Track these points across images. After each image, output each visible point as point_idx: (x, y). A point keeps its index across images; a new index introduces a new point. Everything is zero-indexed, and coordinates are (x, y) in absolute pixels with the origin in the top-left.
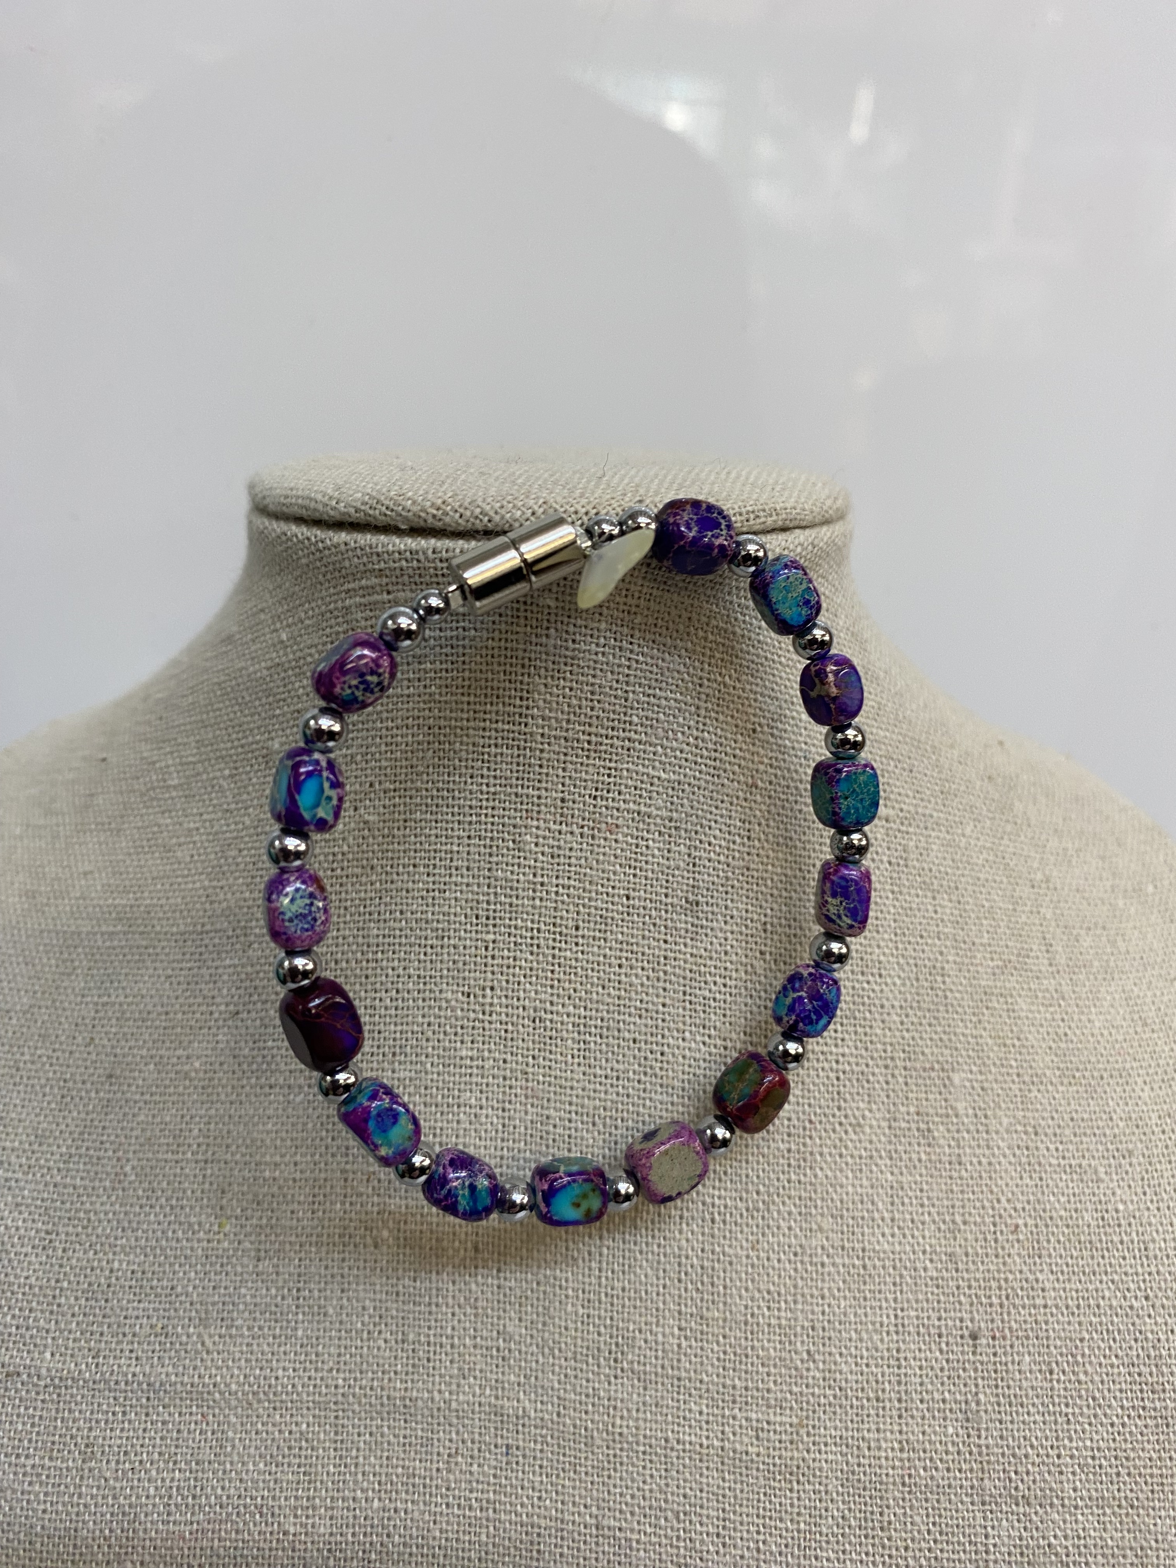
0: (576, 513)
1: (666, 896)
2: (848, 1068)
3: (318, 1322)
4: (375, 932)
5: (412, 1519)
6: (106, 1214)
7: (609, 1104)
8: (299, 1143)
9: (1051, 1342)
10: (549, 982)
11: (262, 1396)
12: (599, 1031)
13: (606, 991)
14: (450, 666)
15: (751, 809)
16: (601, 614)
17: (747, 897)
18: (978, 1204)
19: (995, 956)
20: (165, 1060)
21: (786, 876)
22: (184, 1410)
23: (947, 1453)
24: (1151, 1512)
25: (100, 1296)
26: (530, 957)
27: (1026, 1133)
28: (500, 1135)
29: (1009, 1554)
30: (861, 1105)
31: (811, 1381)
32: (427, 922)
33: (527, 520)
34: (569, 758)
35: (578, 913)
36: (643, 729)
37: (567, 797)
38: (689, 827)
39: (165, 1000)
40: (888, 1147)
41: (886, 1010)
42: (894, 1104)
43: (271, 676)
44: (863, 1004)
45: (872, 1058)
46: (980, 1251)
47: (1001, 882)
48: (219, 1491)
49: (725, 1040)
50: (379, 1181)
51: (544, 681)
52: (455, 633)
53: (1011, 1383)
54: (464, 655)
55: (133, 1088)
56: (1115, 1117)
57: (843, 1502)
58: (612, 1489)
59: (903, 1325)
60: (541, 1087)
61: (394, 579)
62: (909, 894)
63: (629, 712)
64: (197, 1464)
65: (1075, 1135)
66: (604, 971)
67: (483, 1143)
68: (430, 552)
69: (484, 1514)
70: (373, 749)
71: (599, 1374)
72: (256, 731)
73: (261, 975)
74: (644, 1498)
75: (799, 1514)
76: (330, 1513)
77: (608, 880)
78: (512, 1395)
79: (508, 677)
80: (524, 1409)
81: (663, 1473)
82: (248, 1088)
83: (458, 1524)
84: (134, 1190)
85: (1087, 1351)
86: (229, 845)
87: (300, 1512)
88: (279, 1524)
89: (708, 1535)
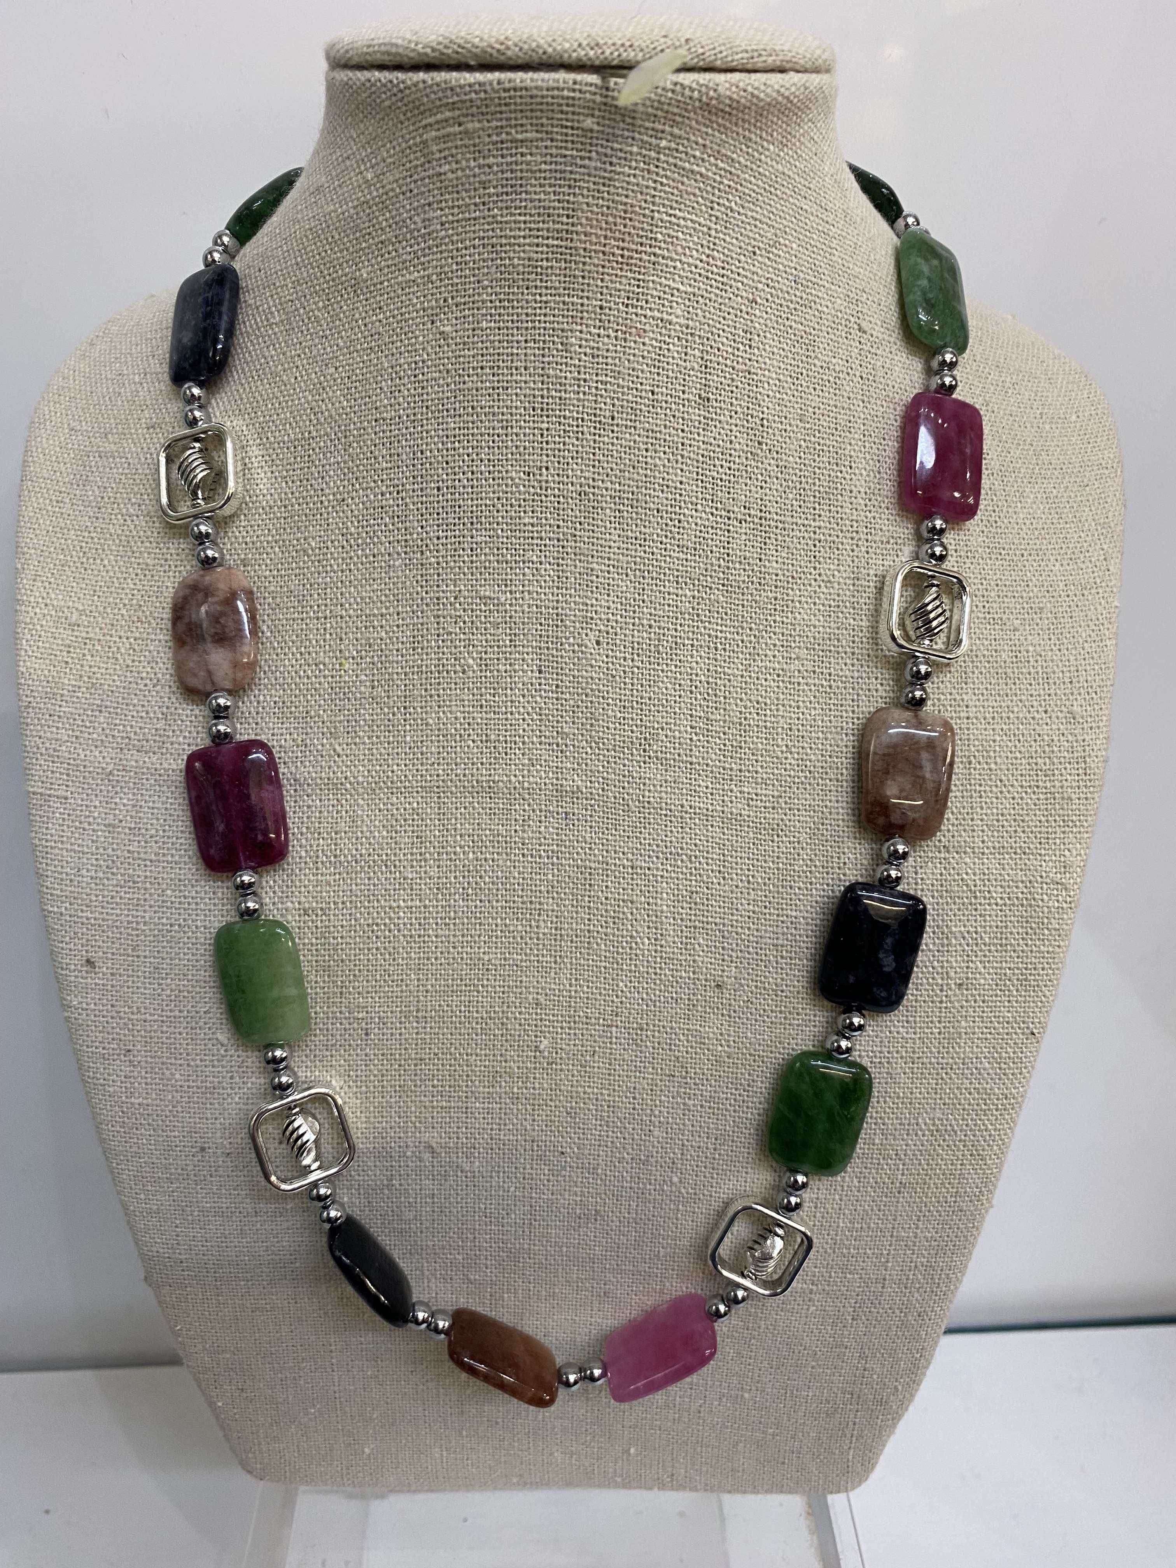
0: (614, 44)
1: (684, 392)
2: (823, 538)
3: (422, 730)
4: (452, 425)
5: (497, 865)
7: (638, 560)
10: (591, 463)
11: (382, 784)
12: (630, 502)
13: (636, 470)
14: (510, 190)
15: (752, 321)
17: (749, 397)
20: (287, 542)
22: (322, 799)
24: (1039, 857)
26: (576, 442)
28: (556, 584)
30: (832, 567)
31: (788, 767)
32: (494, 414)
34: (606, 270)
35: (613, 405)
36: (666, 246)
37: (605, 304)
38: (702, 334)
39: (283, 496)
40: (852, 600)
43: (358, 213)
44: (837, 489)
45: (841, 531)
48: (354, 852)
49: (728, 512)
50: (464, 623)
51: (586, 200)
52: (514, 159)
54: (521, 178)
56: (1030, 584)
57: (811, 850)
58: (642, 841)
60: (586, 546)
61: (464, 111)
63: (655, 229)
64: (336, 834)
66: (634, 454)
68: (495, 83)
69: (550, 861)
70: (446, 269)
71: (632, 760)
74: (666, 847)
75: (778, 858)
77: (637, 377)
78: (568, 777)
79: (557, 197)
80: (578, 787)
81: (680, 830)
82: (355, 558)
83: (532, 868)
85: (997, 748)
87: (415, 863)
88: (400, 872)
89: (712, 872)
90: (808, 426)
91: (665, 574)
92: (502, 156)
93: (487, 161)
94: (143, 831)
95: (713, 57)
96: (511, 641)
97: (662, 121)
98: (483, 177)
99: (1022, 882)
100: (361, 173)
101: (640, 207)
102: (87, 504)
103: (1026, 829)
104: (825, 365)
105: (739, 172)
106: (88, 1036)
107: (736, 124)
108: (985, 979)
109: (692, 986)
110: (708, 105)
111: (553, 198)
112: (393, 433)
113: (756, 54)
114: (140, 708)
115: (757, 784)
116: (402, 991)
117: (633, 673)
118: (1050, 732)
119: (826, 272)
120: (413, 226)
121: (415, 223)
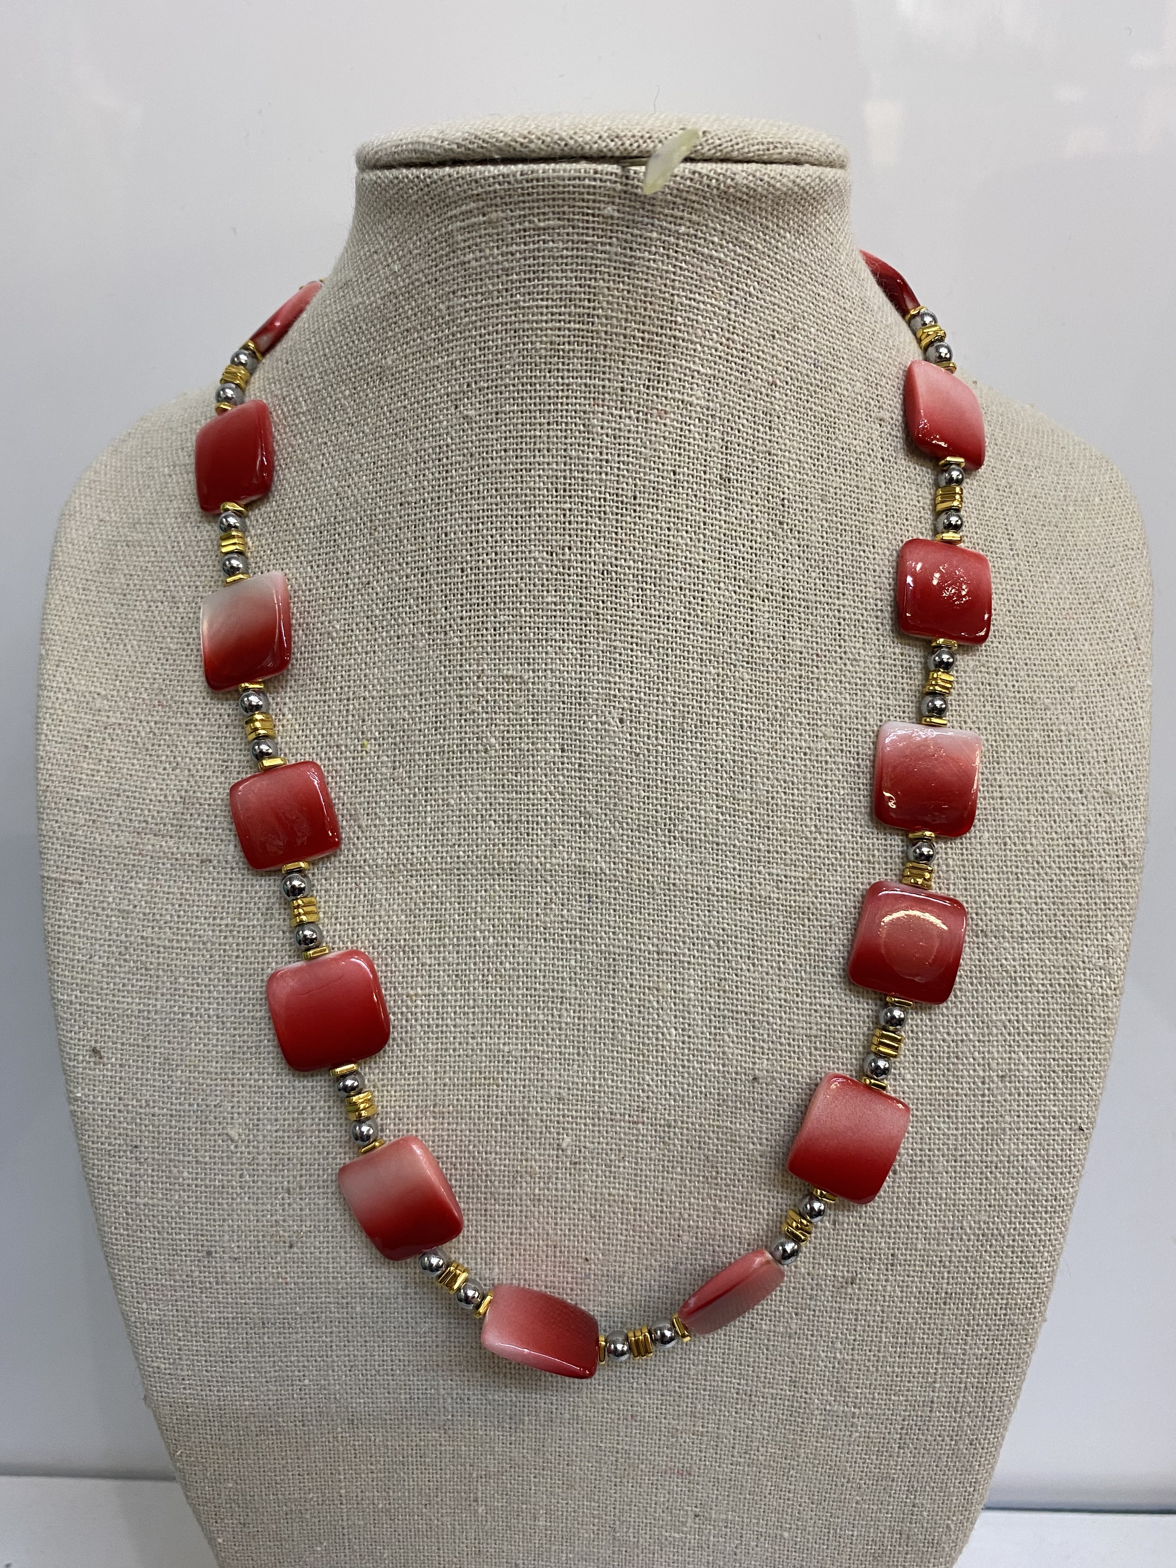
0: (633, 136)
1: (705, 473)
2: (847, 616)
3: (443, 811)
4: (476, 507)
5: (519, 951)
7: (662, 637)
9: (1006, 823)
10: (614, 542)
11: (401, 866)
12: (653, 580)
13: (658, 549)
14: (532, 276)
15: (771, 403)
17: (769, 477)
21: (800, 461)
22: (340, 883)
24: (1079, 941)
26: (598, 522)
28: (579, 662)
29: (971, 972)
30: (857, 645)
31: (817, 847)
32: (517, 496)
33: (596, 143)
34: (627, 353)
35: (635, 485)
36: (686, 329)
37: (626, 386)
38: (723, 416)
40: (878, 678)
41: (877, 574)
43: (384, 304)
44: (860, 568)
48: (372, 937)
49: (751, 590)
50: (487, 702)
51: (607, 285)
52: (536, 246)
53: (973, 851)
54: (543, 265)
56: (1060, 663)
58: (668, 925)
60: (609, 624)
61: (489, 201)
63: (675, 312)
64: (353, 918)
65: (1028, 676)
66: (656, 533)
67: (566, 669)
68: (519, 173)
69: (573, 945)
70: (470, 354)
71: (657, 841)
74: (693, 931)
75: (809, 943)
77: (659, 458)
78: (592, 858)
79: (578, 282)
80: (601, 869)
81: (707, 913)
82: (380, 640)
83: (554, 953)
85: (1033, 829)
87: (433, 949)
88: (418, 958)
89: (741, 957)
90: (829, 506)
91: (688, 651)
92: (525, 244)
93: (510, 249)
94: (158, 917)
95: (730, 148)
96: (533, 719)
97: (681, 207)
98: (506, 265)
99: (1064, 967)
100: (388, 265)
101: (660, 291)
102: (112, 591)
103: (1066, 912)
104: (845, 447)
105: (757, 258)
106: (94, 1131)
107: (754, 213)
108: (1028, 1070)
109: (722, 1080)
110: (725, 193)
111: (574, 282)
112: (418, 516)
113: (771, 146)
114: (158, 792)
115: (786, 865)
116: (418, 1085)
117: (657, 751)
118: (1086, 812)
119: (845, 356)
120: (437, 314)
121: (440, 310)
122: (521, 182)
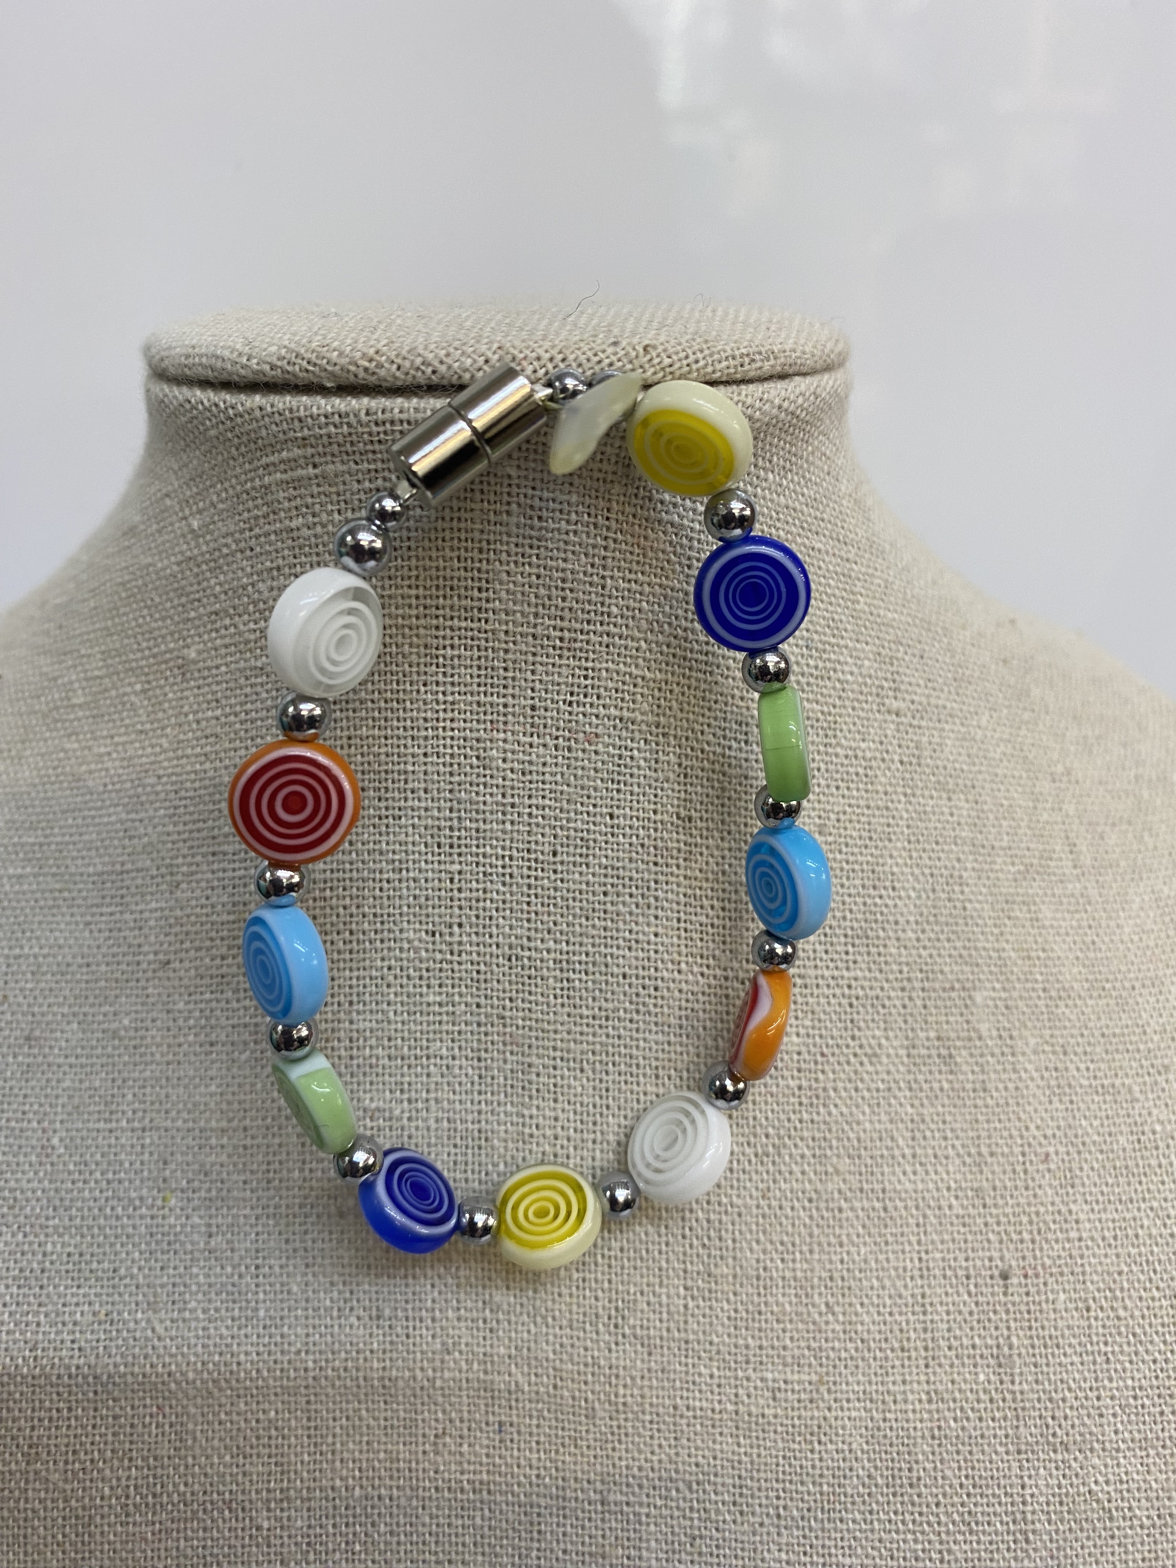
0: (538, 359)
1: (655, 812)
2: (861, 993)
3: (282, 1301)
5: (398, 1506)
6: (34, 1192)
7: (598, 1047)
8: (247, 1106)
9: (1087, 1277)
10: (525, 916)
11: (223, 1383)
13: (590, 923)
16: (571, 484)
18: (1005, 1134)
19: (1017, 861)
20: (90, 1018)
22: (137, 1403)
23: (978, 1401)
25: (33, 1283)
26: (502, 889)
27: (1054, 1053)
28: (477, 1087)
29: (1048, 1504)
30: (877, 1033)
32: (381, 853)
33: (480, 369)
34: (538, 659)
35: (555, 837)
36: (624, 621)
37: (538, 704)
38: (679, 733)
39: (85, 950)
40: (907, 1078)
41: (901, 927)
42: (912, 1030)
43: (182, 572)
44: (876, 921)
45: (887, 981)
46: (1009, 1184)
47: (1021, 777)
48: (182, 1488)
49: (725, 970)
51: (506, 568)
53: (1046, 1323)
54: (409, 539)
55: (56, 1051)
56: (1148, 1030)
57: (869, 1460)
58: (617, 1462)
59: (928, 1269)
60: (520, 1032)
61: (320, 449)
62: (923, 796)
63: (607, 601)
64: (155, 1459)
65: (1107, 1052)
66: (587, 900)
67: (457, 1097)
68: (363, 412)
69: (478, 1496)
71: (598, 1341)
72: (169, 638)
73: (193, 918)
74: (653, 1469)
75: (821, 1475)
76: (306, 1505)
77: (589, 797)
78: (502, 1369)
79: (463, 565)
80: (516, 1383)
81: (673, 1442)
82: (186, 1046)
83: (450, 1509)
84: (65, 1164)
86: (146, 771)
87: (273, 1505)
88: (251, 1519)
89: (723, 1503)
91: (637, 1065)
95: (686, 369)
100: (185, 518)
111: (457, 565)
113: (746, 359)
115: (785, 1365)
119: (849, 627)
120: (256, 596)
121: (260, 592)
122: (367, 425)
